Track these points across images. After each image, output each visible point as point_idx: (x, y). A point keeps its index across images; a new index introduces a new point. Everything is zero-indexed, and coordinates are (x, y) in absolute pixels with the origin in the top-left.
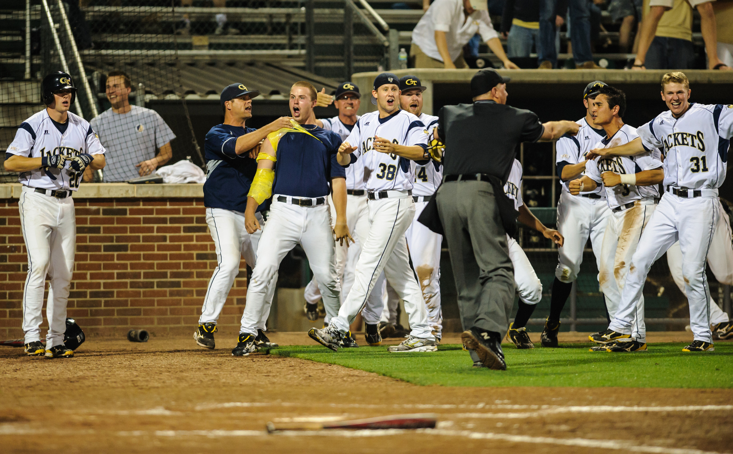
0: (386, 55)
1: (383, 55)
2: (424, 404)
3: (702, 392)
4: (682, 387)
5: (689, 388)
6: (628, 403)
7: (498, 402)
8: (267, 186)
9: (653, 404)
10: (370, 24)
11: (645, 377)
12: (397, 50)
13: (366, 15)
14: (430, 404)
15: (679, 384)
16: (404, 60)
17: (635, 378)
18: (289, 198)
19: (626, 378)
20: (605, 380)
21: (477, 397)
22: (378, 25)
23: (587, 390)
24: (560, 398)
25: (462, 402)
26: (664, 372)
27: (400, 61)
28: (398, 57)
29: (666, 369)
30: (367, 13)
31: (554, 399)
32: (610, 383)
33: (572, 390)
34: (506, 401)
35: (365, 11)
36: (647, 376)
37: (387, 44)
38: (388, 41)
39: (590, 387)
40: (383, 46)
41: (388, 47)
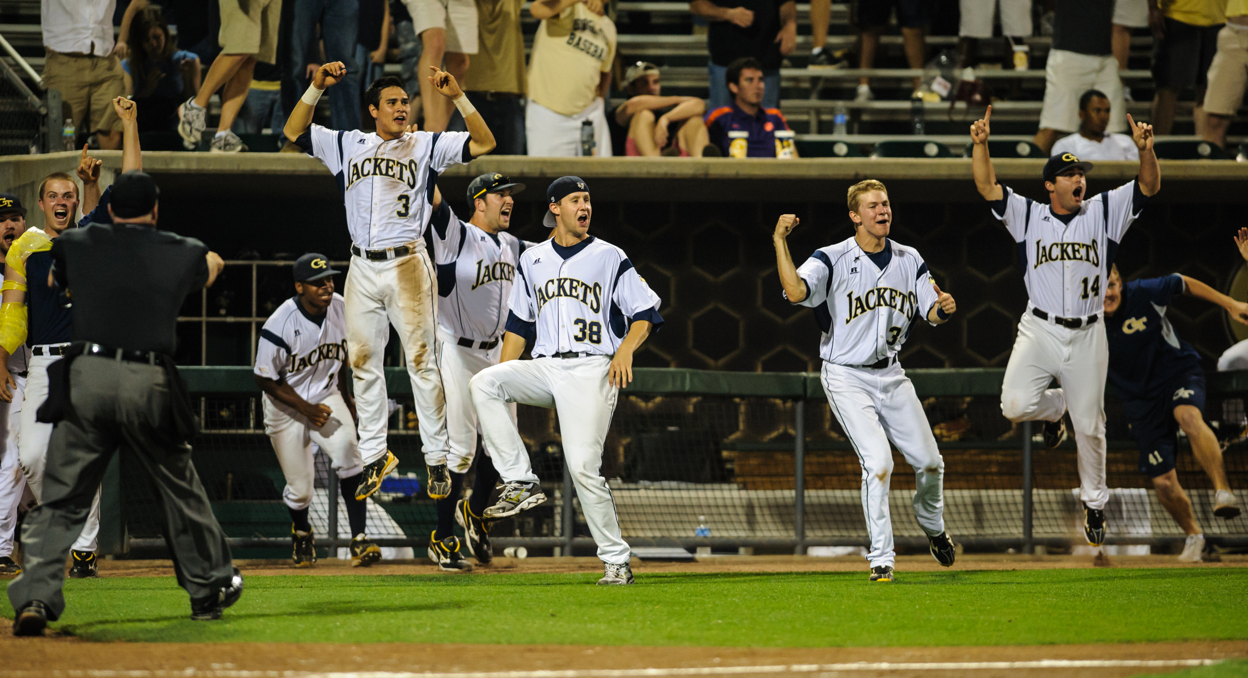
0: (43, 129)
1: (38, 128)
2: (100, 669)
3: (531, 650)
4: (499, 643)
5: (510, 643)
6: (416, 667)
7: (216, 666)
8: (18, 327)
9: (455, 669)
10: (16, 78)
11: (442, 627)
12: (60, 121)
13: (10, 65)
14: (110, 669)
15: (495, 638)
16: (71, 137)
17: (428, 629)
18: (46, 348)
19: (414, 630)
20: (381, 632)
21: (184, 658)
22: (29, 81)
23: (354, 648)
24: (312, 660)
25: (161, 667)
26: (473, 619)
27: (65, 138)
28: (62, 131)
29: (476, 615)
30: (12, 62)
31: (303, 661)
32: (388, 638)
33: (331, 648)
34: (229, 665)
35: (9, 59)
36: (446, 625)
37: (43, 111)
38: (46, 105)
39: (358, 644)
40: (38, 113)
41: (46, 115)
